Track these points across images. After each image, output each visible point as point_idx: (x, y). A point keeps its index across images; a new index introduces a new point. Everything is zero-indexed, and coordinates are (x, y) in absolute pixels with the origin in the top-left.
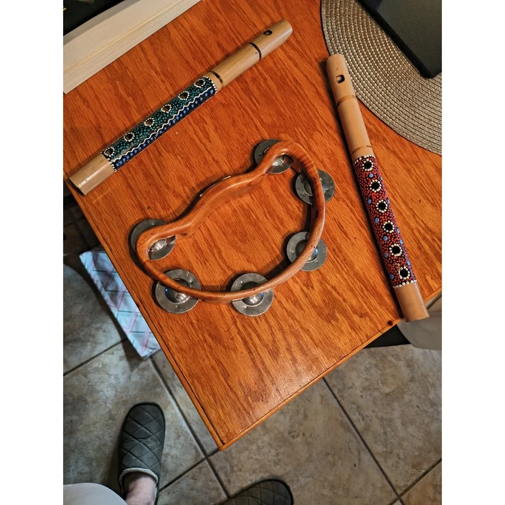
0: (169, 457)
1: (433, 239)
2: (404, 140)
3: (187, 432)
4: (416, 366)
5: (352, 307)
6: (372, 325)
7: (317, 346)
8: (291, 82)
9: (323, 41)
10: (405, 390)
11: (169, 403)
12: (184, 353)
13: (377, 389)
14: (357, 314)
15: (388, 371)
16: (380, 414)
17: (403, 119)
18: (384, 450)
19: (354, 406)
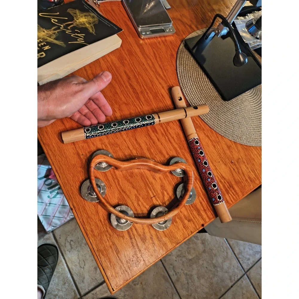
0: (57, 297)
1: (225, 182)
2: (213, 130)
3: (70, 281)
4: (206, 243)
5: (184, 216)
6: (194, 226)
7: (166, 236)
8: (160, 95)
9: (177, 77)
10: (200, 258)
12: (95, 238)
13: (185, 256)
14: (187, 220)
15: (191, 246)
16: (186, 272)
17: (213, 120)
18: (187, 293)
19: (171, 267)
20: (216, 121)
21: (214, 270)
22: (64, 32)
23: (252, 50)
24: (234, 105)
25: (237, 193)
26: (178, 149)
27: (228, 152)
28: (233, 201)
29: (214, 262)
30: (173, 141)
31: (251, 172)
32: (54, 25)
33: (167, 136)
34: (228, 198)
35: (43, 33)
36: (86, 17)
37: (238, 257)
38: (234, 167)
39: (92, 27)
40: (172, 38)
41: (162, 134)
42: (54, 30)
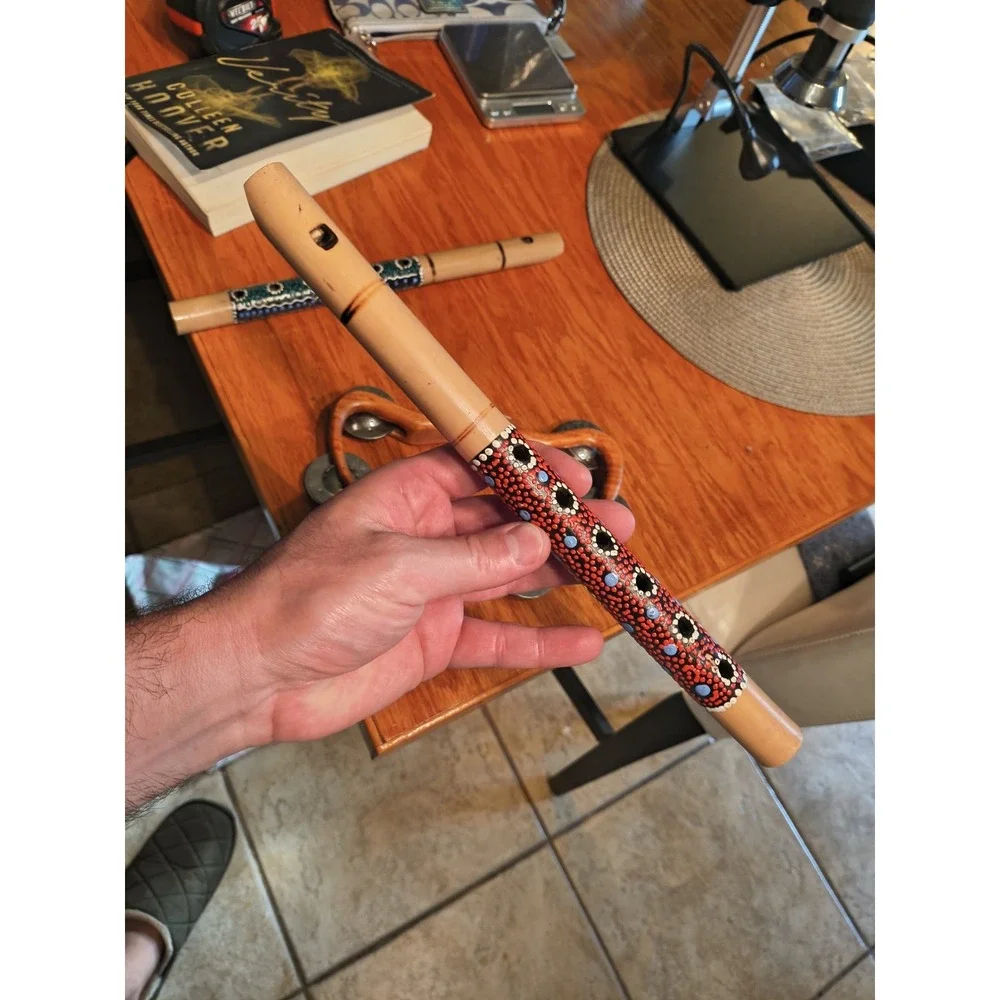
0: (229, 979)
1: (724, 501)
2: (691, 365)
3: (271, 929)
4: (730, 841)
10: (708, 885)
11: (246, 864)
15: (677, 844)
16: (656, 930)
17: (690, 338)
19: (608, 909)
20: (701, 341)
21: (755, 930)
22: (278, 98)
23: (813, 159)
24: (758, 303)
25: (760, 533)
26: (585, 405)
27: (735, 423)
28: (748, 551)
29: (756, 903)
30: (570, 385)
31: (808, 481)
32: (255, 83)
33: (552, 369)
34: (733, 544)
35: (225, 100)
36: (338, 67)
37: (841, 893)
38: (754, 463)
39: (351, 88)
40: (576, 131)
41: (540, 364)
42: (254, 93)
